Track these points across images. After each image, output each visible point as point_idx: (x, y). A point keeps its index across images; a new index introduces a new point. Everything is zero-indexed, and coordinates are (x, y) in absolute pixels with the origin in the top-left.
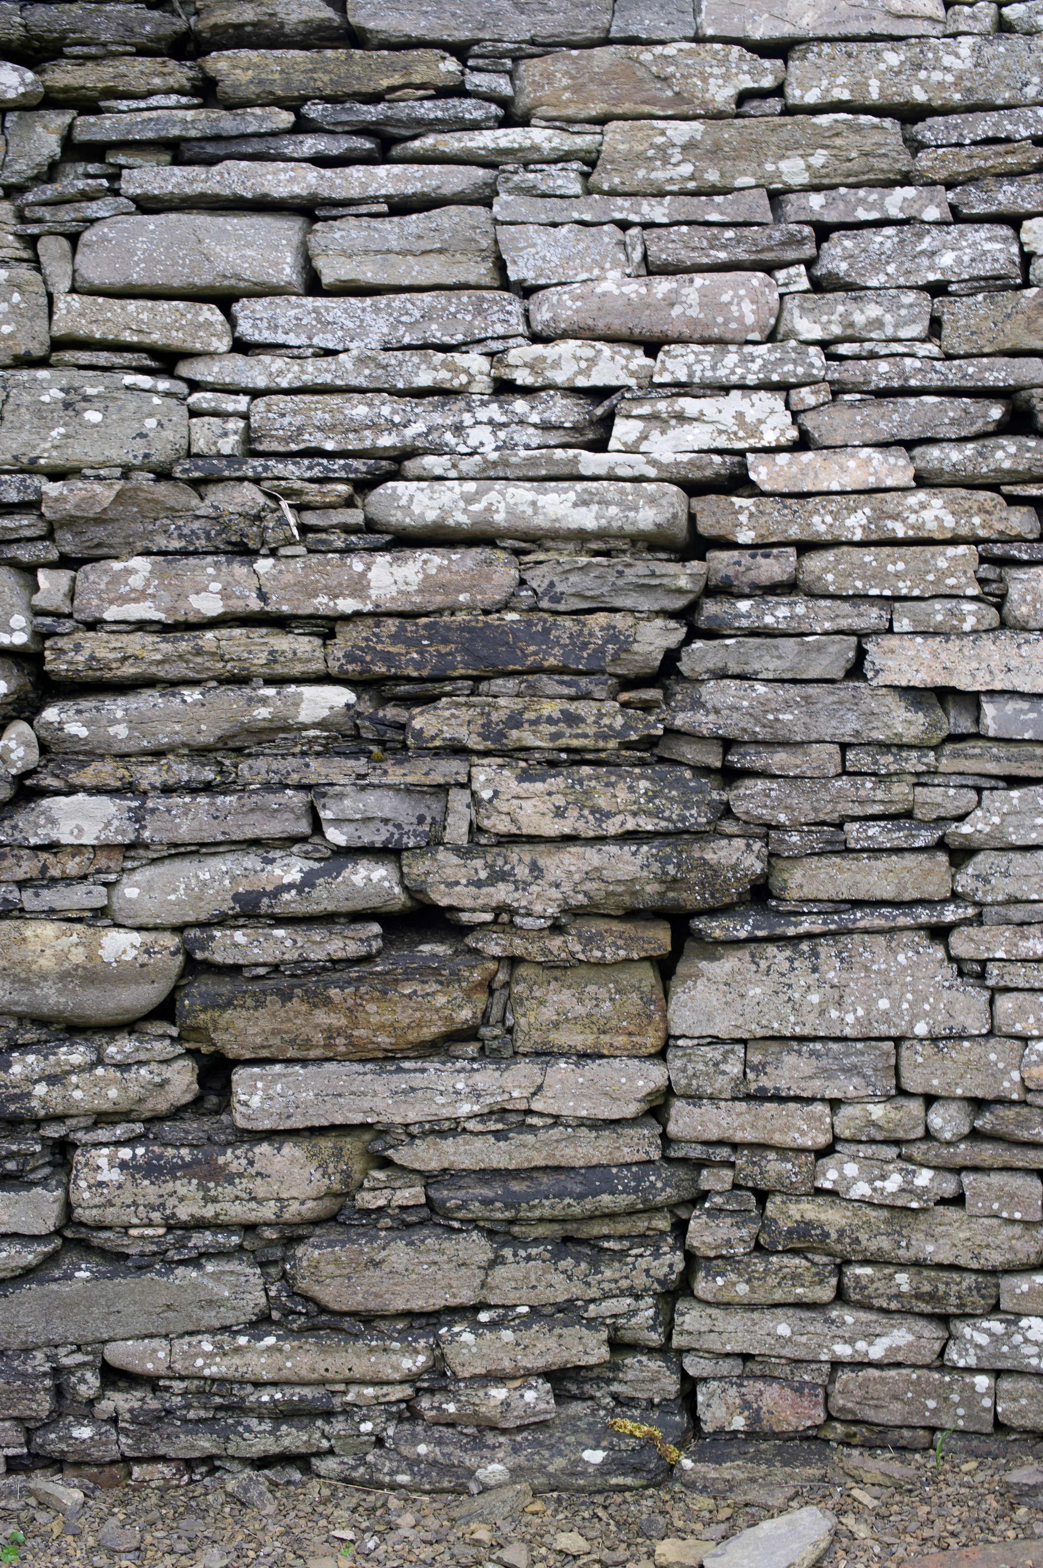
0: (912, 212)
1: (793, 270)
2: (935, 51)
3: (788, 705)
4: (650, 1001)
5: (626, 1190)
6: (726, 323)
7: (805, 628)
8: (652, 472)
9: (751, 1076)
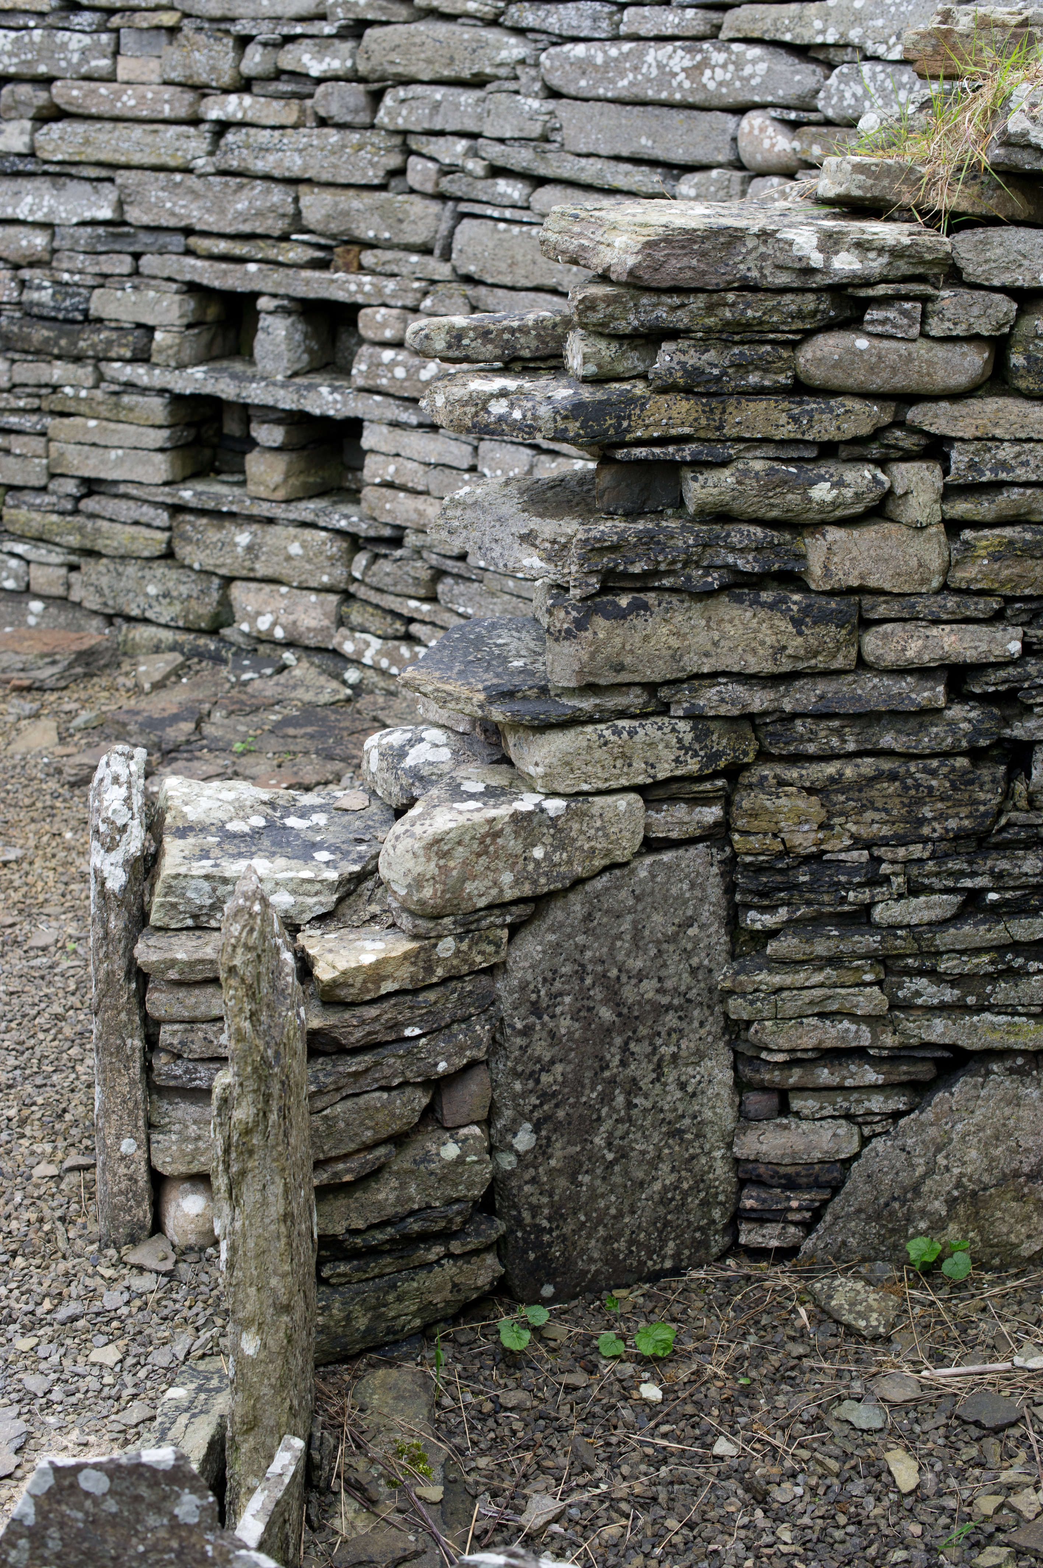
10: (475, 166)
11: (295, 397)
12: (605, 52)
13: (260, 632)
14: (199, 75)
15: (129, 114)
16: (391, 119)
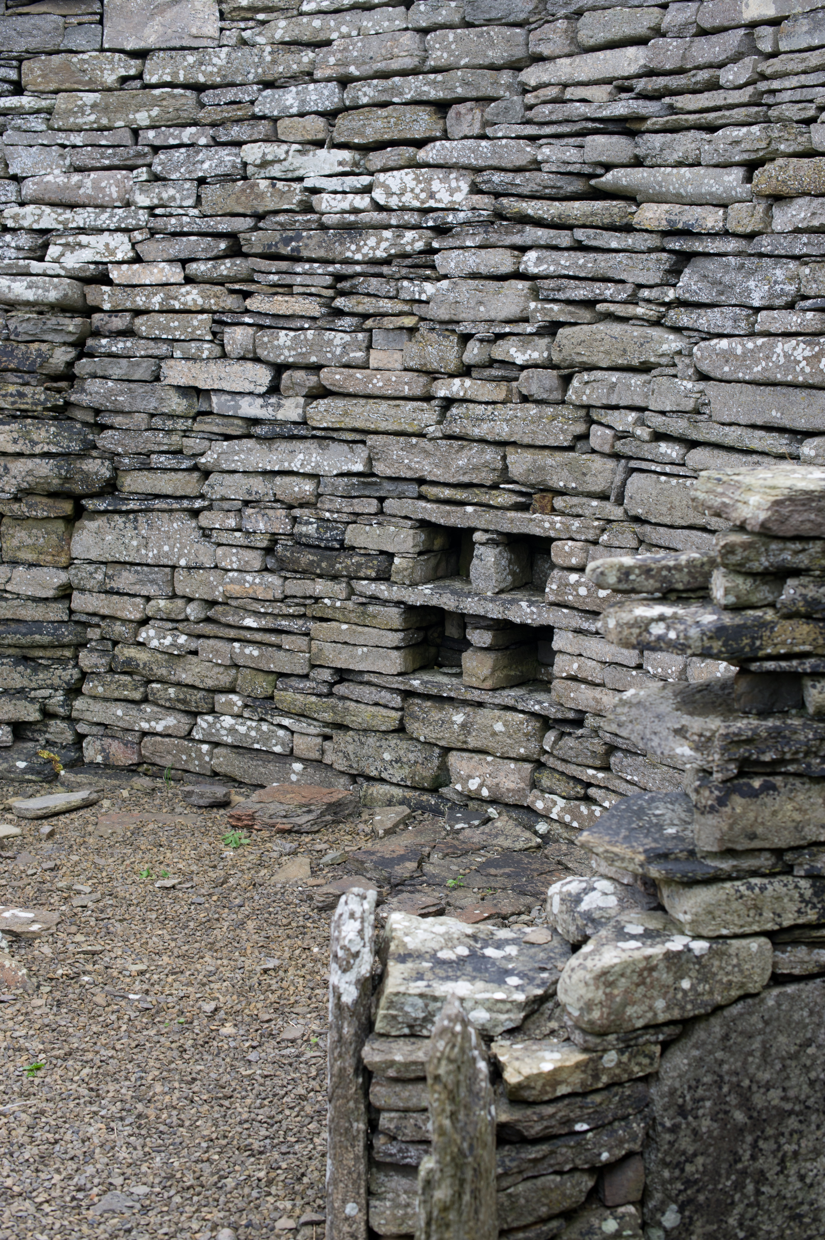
0: (194, 140)
1: (140, 170)
2: (209, 55)
3: (122, 393)
4: (63, 540)
5: (48, 634)
6: (103, 197)
7: (131, 354)
8: (63, 273)
9: (107, 581)
10: (642, 432)
11: (501, 609)
12: (744, 345)
13: (470, 791)
14: (431, 363)
15: (377, 392)
16: (577, 397)
